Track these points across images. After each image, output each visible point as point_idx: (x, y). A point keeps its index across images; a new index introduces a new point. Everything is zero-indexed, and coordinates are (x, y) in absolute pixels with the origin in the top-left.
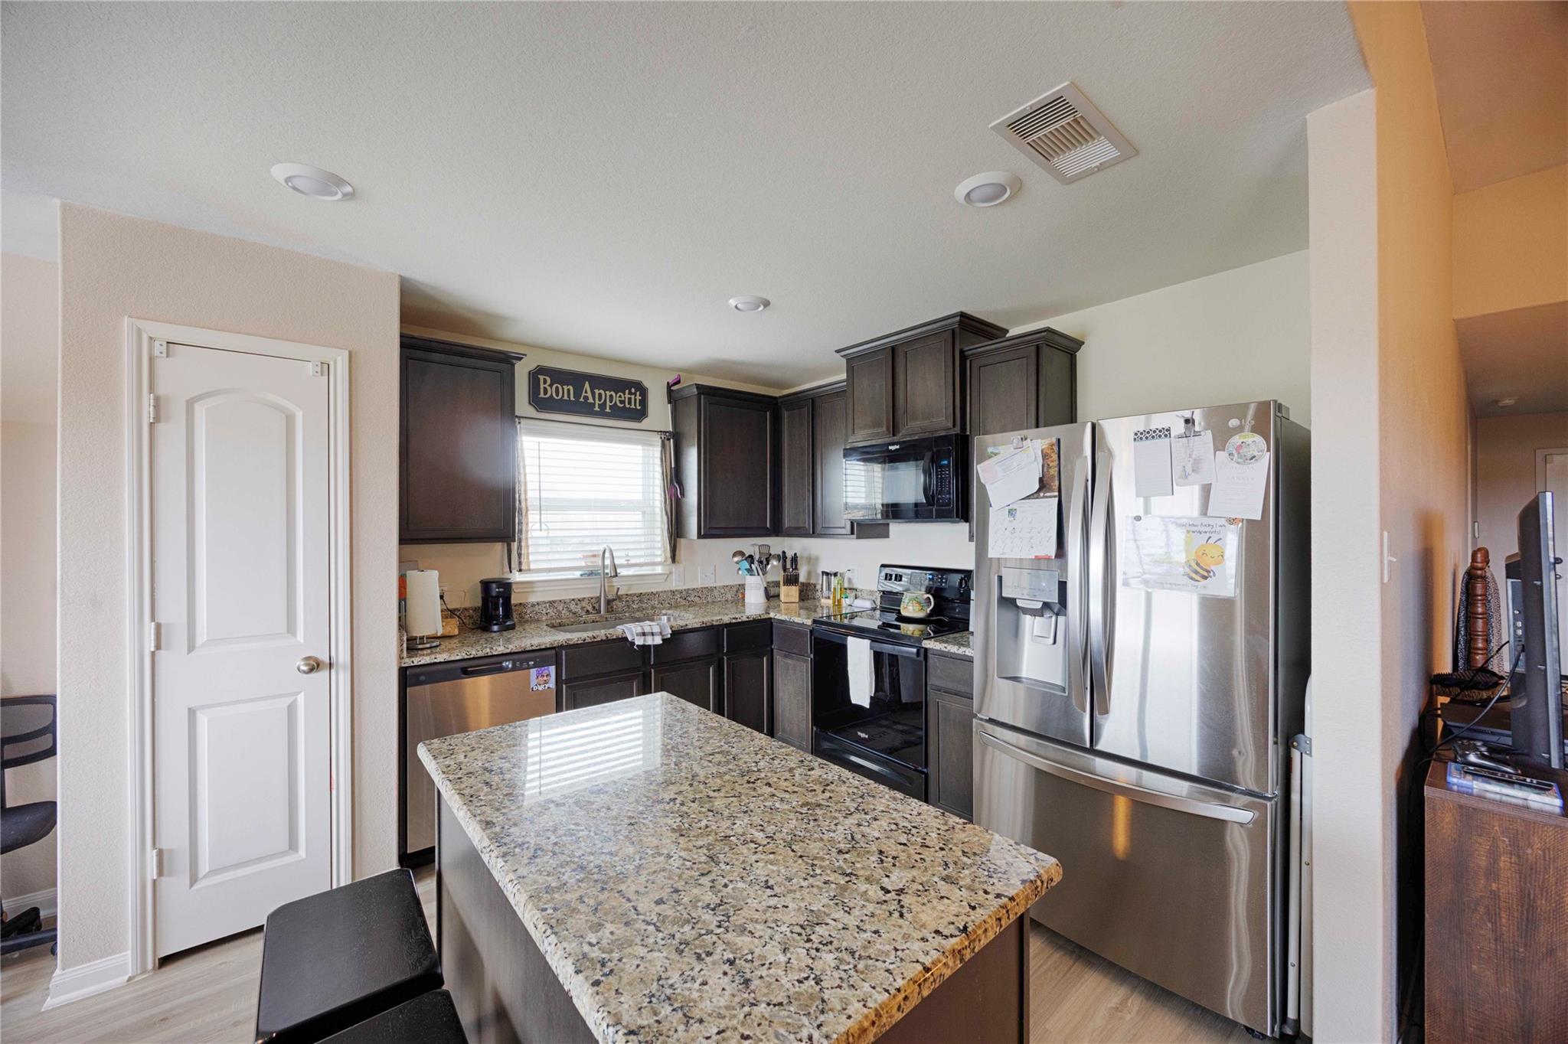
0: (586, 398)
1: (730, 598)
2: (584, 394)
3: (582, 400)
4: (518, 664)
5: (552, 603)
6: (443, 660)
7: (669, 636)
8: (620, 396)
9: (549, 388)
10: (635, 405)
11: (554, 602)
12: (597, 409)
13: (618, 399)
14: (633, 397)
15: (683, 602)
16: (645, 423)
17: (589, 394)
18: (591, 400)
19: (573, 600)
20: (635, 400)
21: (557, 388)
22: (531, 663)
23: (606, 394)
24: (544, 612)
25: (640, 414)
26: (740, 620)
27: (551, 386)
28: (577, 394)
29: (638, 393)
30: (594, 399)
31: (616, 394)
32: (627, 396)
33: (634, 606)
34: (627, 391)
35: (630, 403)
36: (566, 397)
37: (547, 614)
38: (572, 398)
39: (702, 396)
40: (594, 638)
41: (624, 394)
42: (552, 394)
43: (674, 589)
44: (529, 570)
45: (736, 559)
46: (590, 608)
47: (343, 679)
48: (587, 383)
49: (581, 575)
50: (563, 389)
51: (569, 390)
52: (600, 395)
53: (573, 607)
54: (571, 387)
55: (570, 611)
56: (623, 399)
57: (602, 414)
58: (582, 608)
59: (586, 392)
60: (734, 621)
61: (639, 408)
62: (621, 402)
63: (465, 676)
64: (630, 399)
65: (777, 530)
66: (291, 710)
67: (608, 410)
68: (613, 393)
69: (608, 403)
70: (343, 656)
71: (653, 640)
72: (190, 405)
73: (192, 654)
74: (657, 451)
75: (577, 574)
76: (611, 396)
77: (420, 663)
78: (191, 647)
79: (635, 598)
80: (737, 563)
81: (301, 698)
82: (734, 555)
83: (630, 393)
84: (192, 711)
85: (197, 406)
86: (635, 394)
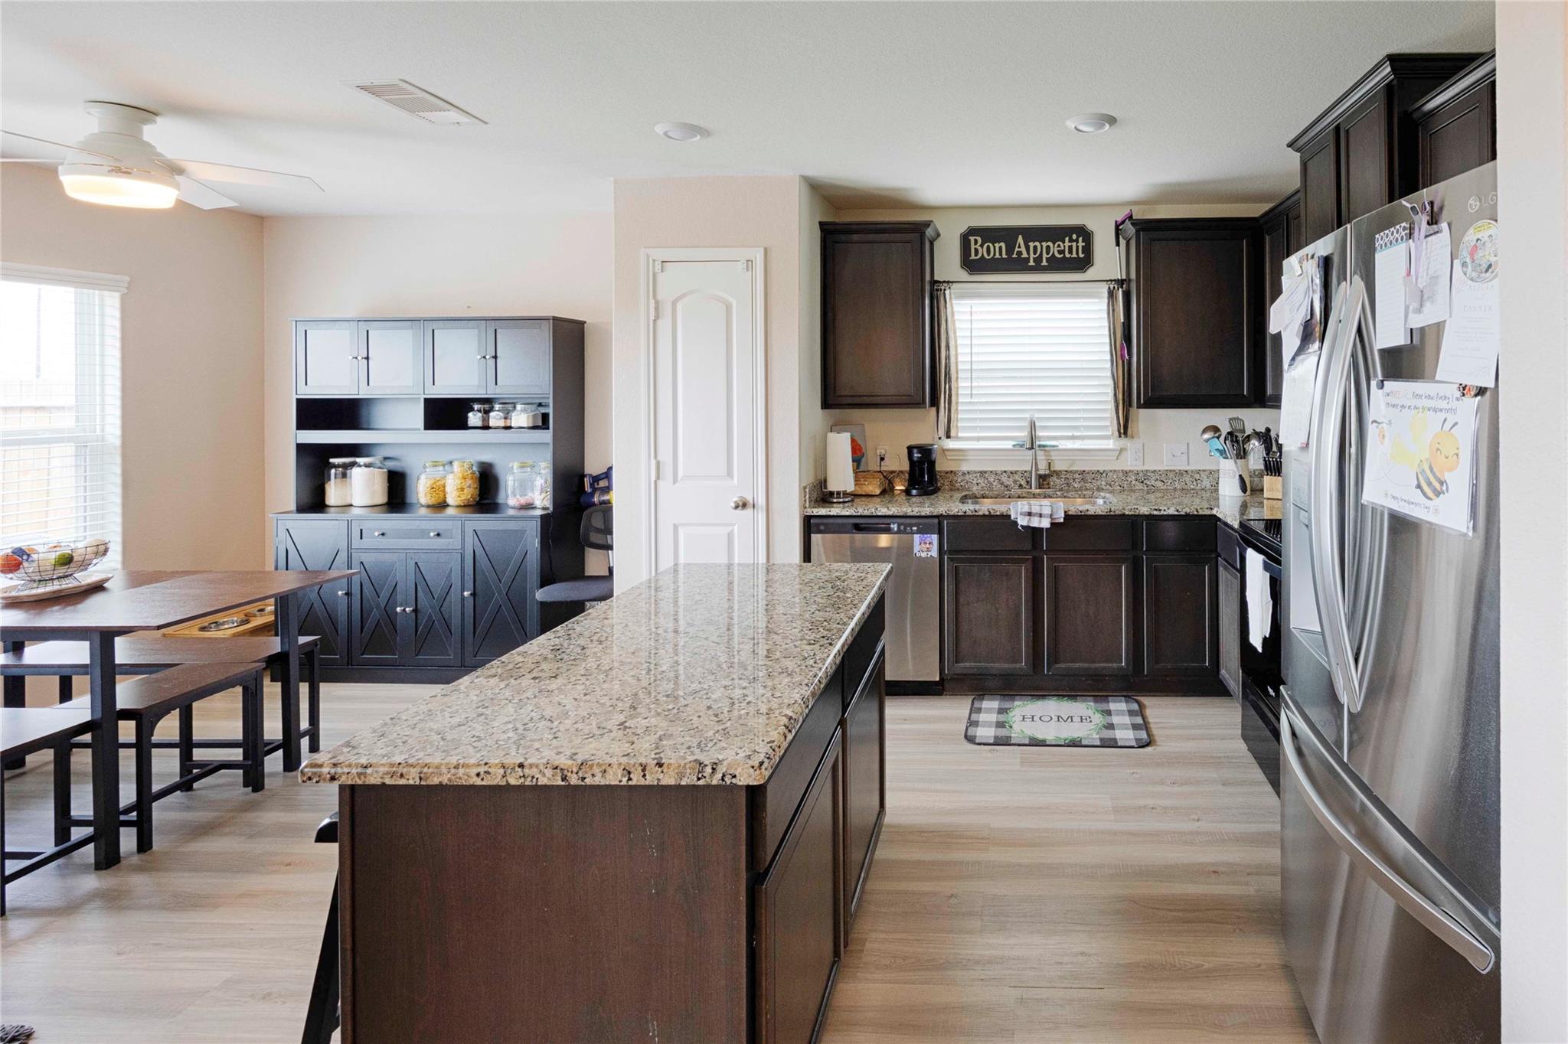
0: (1020, 253)
1: (1208, 486)
2: (1017, 249)
3: (1015, 256)
4: (902, 528)
5: (982, 473)
6: (835, 514)
7: (1062, 520)
8: (1059, 246)
9: (980, 249)
10: (1077, 253)
11: (985, 472)
12: (1032, 263)
13: (1056, 249)
14: (1074, 244)
16: (1091, 273)
17: (1023, 249)
18: (1025, 255)
19: (1005, 472)
20: (1077, 247)
21: (988, 247)
22: (915, 528)
23: (1042, 246)
24: (975, 482)
25: (1084, 263)
26: (1165, 513)
27: (982, 246)
28: (1009, 251)
29: (1080, 239)
30: (1028, 253)
31: (1054, 244)
32: (1067, 244)
33: (1076, 486)
34: (1067, 239)
35: (1070, 252)
36: (997, 256)
37: (977, 484)
38: (1004, 256)
39: (1141, 233)
41: (1064, 242)
42: (983, 255)
43: (1128, 468)
44: (957, 438)
45: (1206, 436)
46: (1023, 483)
47: (761, 517)
48: (1020, 236)
49: (1014, 446)
50: (994, 247)
51: (1000, 248)
52: (1035, 248)
53: (1004, 479)
54: (1003, 245)
55: (1002, 484)
56: (1062, 248)
57: (1038, 268)
58: (1015, 482)
59: (1019, 247)
60: (1155, 513)
61: (1081, 256)
62: (1060, 252)
63: (854, 531)
64: (1070, 248)
65: (1259, 399)
66: (730, 537)
67: (1044, 263)
68: (1050, 244)
69: (1045, 256)
70: (761, 501)
71: (1040, 522)
72: (674, 304)
73: (676, 485)
74: (1102, 304)
75: (1009, 445)
76: (1048, 247)
77: (818, 514)
78: (675, 481)
79: (1077, 476)
80: (1207, 441)
81: (736, 528)
82: (1205, 431)
83: (1071, 240)
84: (676, 527)
85: (679, 306)
86: (1077, 241)
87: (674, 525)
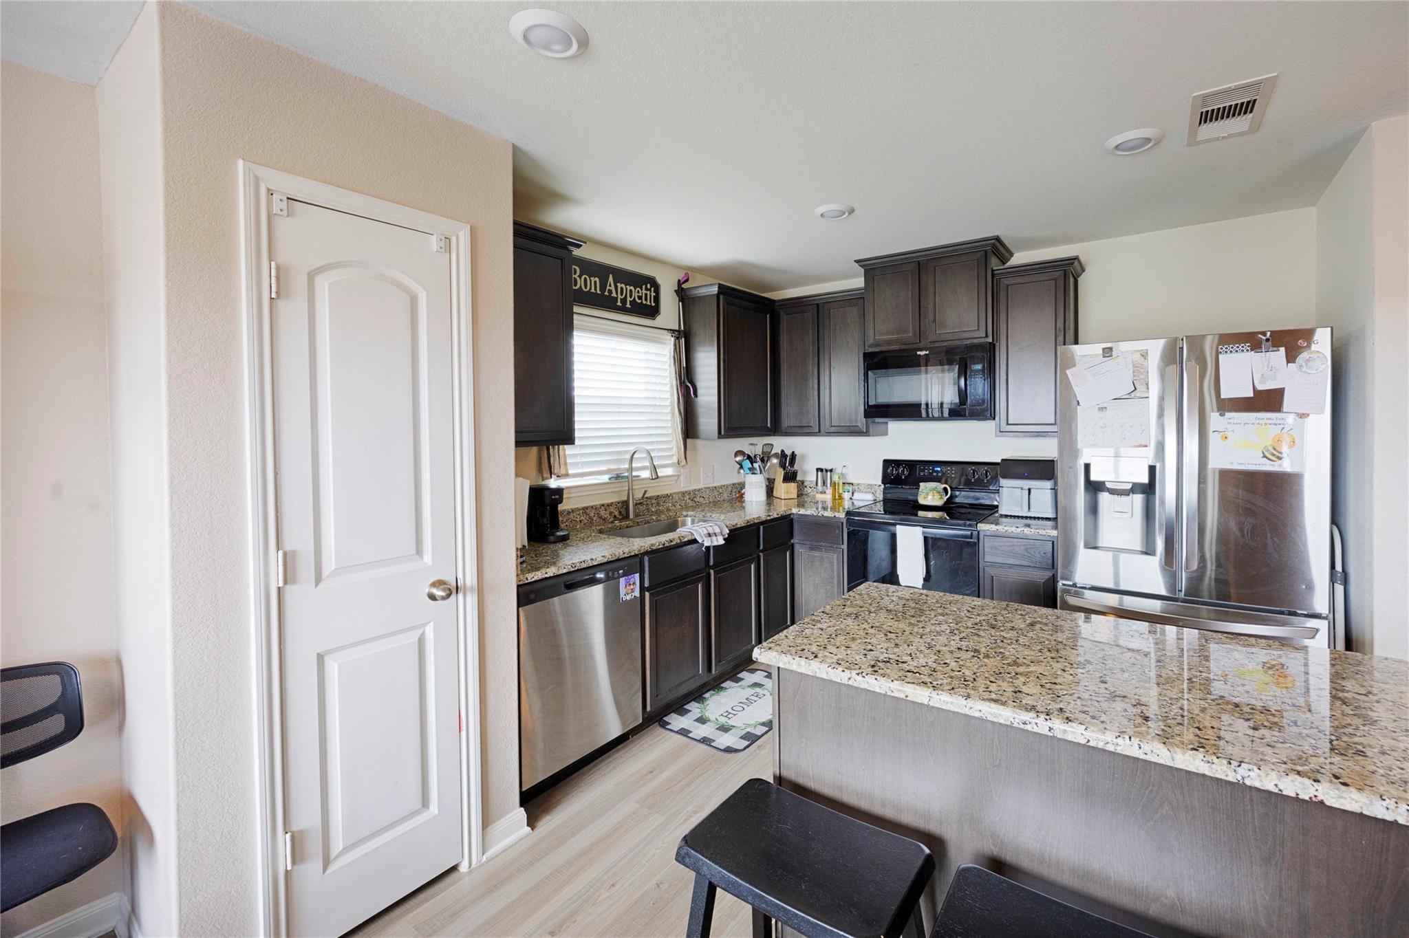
0: (610, 291)
1: (726, 497)
2: (608, 287)
3: (606, 293)
4: (610, 574)
5: (585, 509)
6: (552, 575)
7: (727, 536)
8: (638, 292)
9: (578, 279)
10: (650, 302)
11: (587, 508)
12: (619, 304)
13: (637, 294)
14: (648, 292)
15: (691, 503)
16: (659, 321)
17: (613, 288)
18: (614, 295)
19: (603, 505)
20: (651, 295)
21: (585, 279)
22: (621, 572)
23: (626, 289)
24: (578, 520)
25: (652, 311)
26: (772, 517)
27: (580, 276)
28: (603, 287)
29: (653, 289)
30: (617, 294)
31: (635, 289)
32: (644, 292)
33: (653, 510)
34: (644, 287)
35: (646, 300)
36: (593, 290)
37: (580, 521)
38: (599, 292)
39: (721, 296)
40: (671, 541)
41: (642, 289)
42: (581, 286)
43: (683, 490)
44: (567, 475)
45: (737, 459)
46: (616, 513)
47: (471, 601)
48: (611, 275)
49: (610, 479)
50: (591, 280)
51: (595, 282)
52: (622, 288)
53: (602, 512)
54: (597, 279)
55: (601, 518)
56: (641, 295)
57: (623, 310)
58: (611, 513)
59: (610, 286)
60: (769, 518)
61: (653, 304)
62: (640, 298)
63: (566, 591)
64: (646, 295)
65: (776, 429)
66: (421, 642)
67: (628, 306)
68: (632, 288)
69: (629, 299)
70: (470, 579)
71: (717, 541)
72: (311, 278)
73: (321, 586)
74: (670, 350)
75: (605, 478)
76: (631, 291)
77: (533, 580)
78: (318, 580)
79: (654, 501)
80: (740, 462)
81: (429, 631)
82: (736, 454)
83: (646, 289)
84: (320, 658)
85: (318, 280)
86: (650, 290)
87: (318, 654)
